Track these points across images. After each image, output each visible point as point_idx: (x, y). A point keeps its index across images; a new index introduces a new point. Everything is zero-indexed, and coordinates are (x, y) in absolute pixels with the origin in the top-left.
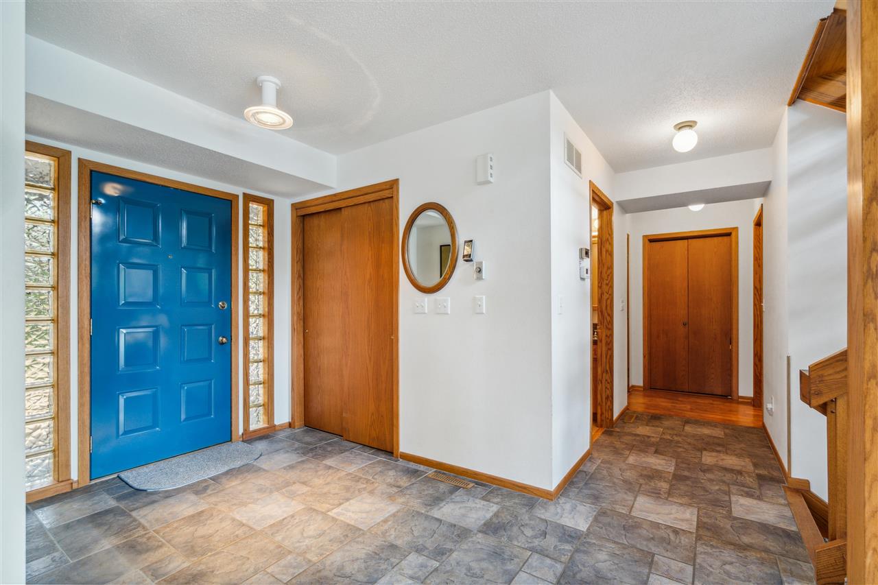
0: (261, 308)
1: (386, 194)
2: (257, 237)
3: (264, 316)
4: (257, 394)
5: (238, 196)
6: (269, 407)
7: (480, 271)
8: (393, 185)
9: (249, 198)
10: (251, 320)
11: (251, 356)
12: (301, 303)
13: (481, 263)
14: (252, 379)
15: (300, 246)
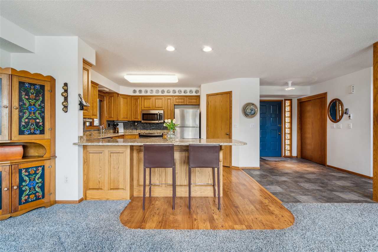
0: (289, 126)
1: (324, 96)
2: (288, 109)
3: (289, 128)
4: (288, 147)
5: (283, 100)
6: (291, 151)
7: (350, 117)
8: (326, 94)
9: (285, 100)
10: (286, 129)
11: (286, 138)
12: (300, 125)
13: (350, 115)
14: (286, 144)
15: (300, 110)
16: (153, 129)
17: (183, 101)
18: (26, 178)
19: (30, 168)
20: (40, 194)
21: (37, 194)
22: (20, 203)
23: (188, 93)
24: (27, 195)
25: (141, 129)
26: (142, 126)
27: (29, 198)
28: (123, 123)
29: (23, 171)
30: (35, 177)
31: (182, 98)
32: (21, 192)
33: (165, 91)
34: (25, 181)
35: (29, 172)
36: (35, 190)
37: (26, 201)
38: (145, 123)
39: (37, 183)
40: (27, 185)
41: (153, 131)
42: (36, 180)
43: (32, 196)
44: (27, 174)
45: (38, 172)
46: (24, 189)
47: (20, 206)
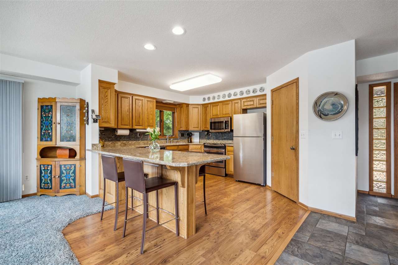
16: (225, 139)
17: (252, 103)
18: (64, 172)
19: (67, 165)
20: (73, 185)
21: (71, 184)
22: (60, 188)
23: (258, 91)
24: (64, 183)
25: (214, 139)
26: (215, 136)
27: (66, 185)
28: (199, 133)
29: (63, 166)
30: (70, 171)
31: (251, 99)
32: (61, 181)
33: (231, 95)
34: (63, 173)
35: (66, 168)
36: (70, 181)
37: (65, 188)
38: (217, 132)
39: (71, 176)
40: (65, 177)
41: (225, 141)
42: (70, 173)
43: (68, 185)
44: (65, 169)
45: (71, 168)
46: (63, 179)
47: (60, 190)
